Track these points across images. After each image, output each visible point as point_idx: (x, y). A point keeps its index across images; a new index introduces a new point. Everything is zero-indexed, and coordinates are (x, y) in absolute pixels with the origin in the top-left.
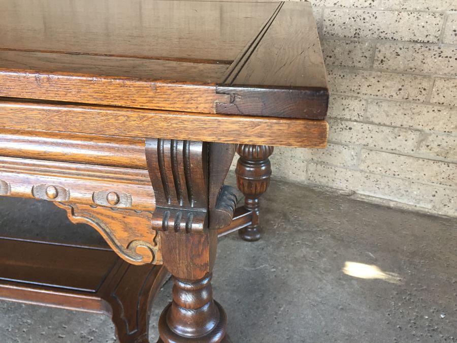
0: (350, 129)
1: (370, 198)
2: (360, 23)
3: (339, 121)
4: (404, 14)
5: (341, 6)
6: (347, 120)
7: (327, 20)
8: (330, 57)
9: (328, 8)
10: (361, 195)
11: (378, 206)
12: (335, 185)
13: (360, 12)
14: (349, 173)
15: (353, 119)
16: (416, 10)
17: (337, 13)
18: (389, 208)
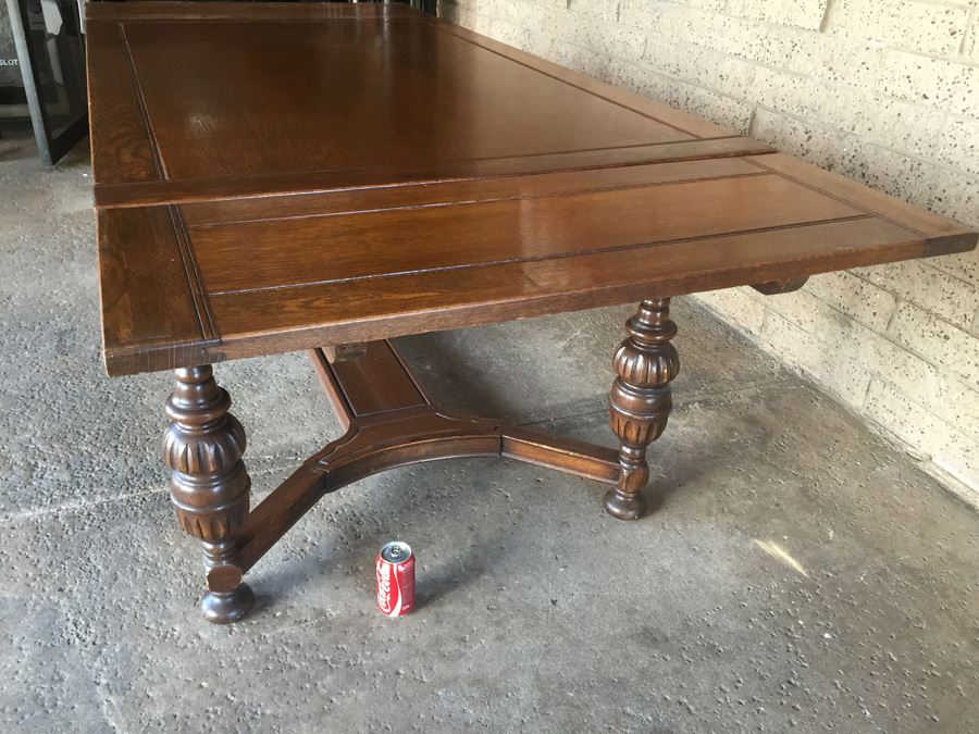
0: (946, 338)
1: (949, 478)
3: (934, 318)
5: (973, 115)
6: (944, 320)
7: (947, 136)
8: (940, 200)
9: (953, 115)
10: (937, 466)
12: (903, 434)
15: (954, 321)
17: (965, 127)
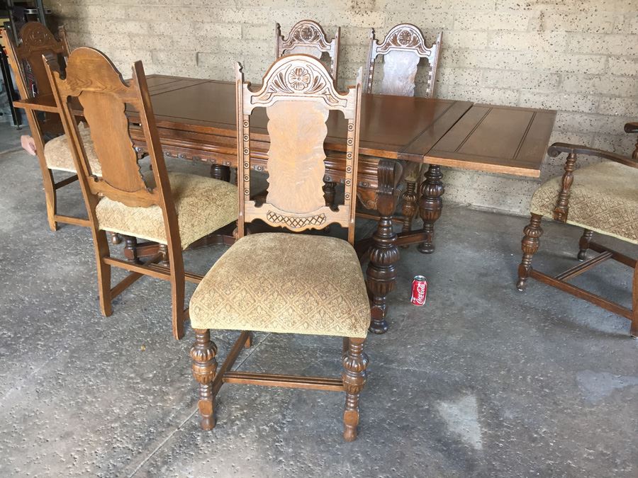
1: (480, 208)
2: (471, 95)
4: (496, 90)
11: (485, 212)
12: (457, 200)
13: (470, 88)
14: (466, 191)
16: (503, 88)
18: (493, 213)
